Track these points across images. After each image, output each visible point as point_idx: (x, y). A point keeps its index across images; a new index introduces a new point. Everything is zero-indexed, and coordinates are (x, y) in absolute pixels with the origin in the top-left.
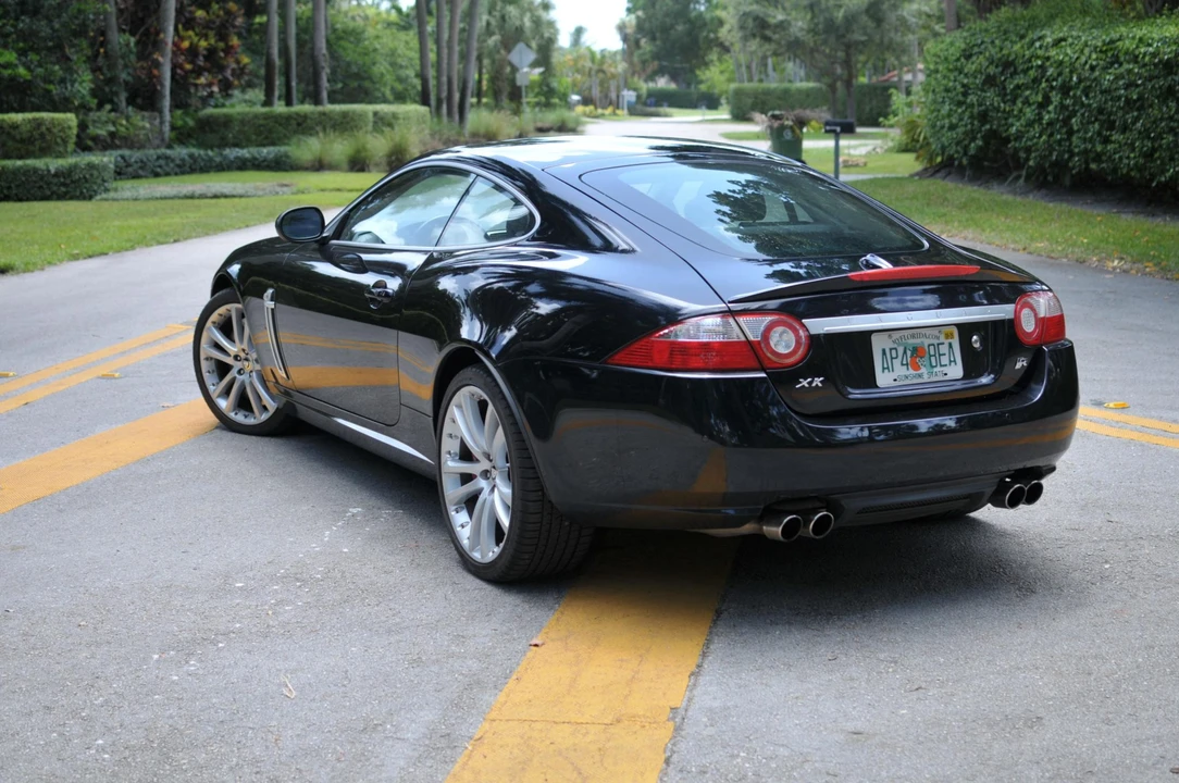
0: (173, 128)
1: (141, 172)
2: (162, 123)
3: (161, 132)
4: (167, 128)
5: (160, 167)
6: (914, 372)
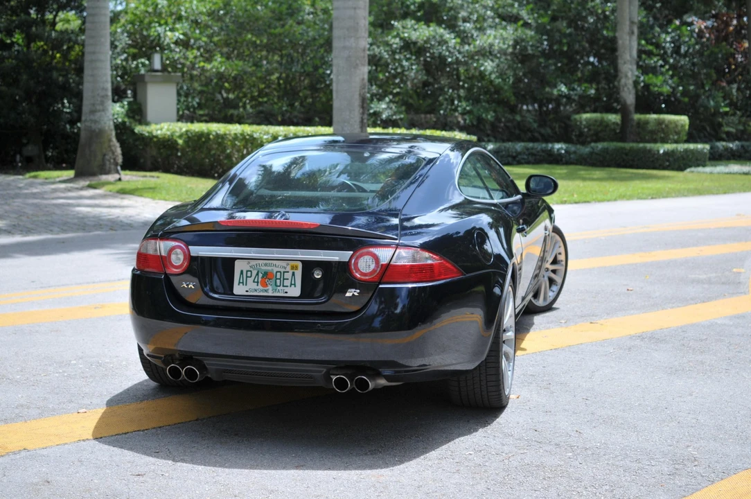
6: (262, 288)
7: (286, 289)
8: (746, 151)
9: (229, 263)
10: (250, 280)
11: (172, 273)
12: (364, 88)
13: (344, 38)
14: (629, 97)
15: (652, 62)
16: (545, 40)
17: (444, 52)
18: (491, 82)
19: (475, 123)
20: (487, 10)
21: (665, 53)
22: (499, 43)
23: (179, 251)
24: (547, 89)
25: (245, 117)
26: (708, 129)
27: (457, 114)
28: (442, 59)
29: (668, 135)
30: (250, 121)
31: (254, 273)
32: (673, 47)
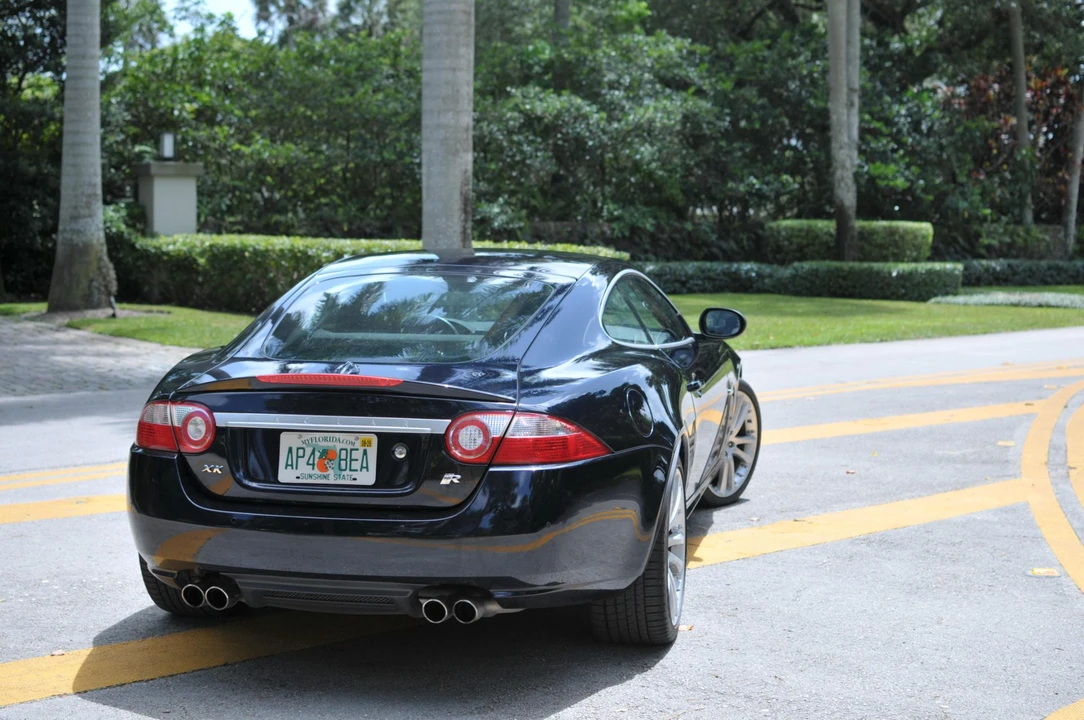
0: (1078, 240)
1: (1028, 280)
2: (1066, 236)
3: (1065, 245)
4: (1071, 241)
5: (1051, 276)
6: (319, 473)
7: (355, 475)
8: (1015, 273)
9: (272, 437)
10: (302, 462)
11: (189, 451)
12: (467, 185)
13: (439, 112)
14: (848, 196)
15: (880, 145)
16: (727, 114)
17: (582, 133)
18: (650, 175)
19: (627, 234)
20: (644, 72)
21: (899, 131)
22: (662, 118)
23: (199, 419)
24: (731, 184)
25: (296, 224)
26: (961, 240)
27: (601, 221)
28: (579, 141)
29: (904, 251)
30: (302, 231)
31: (309, 451)
32: (909, 123)
